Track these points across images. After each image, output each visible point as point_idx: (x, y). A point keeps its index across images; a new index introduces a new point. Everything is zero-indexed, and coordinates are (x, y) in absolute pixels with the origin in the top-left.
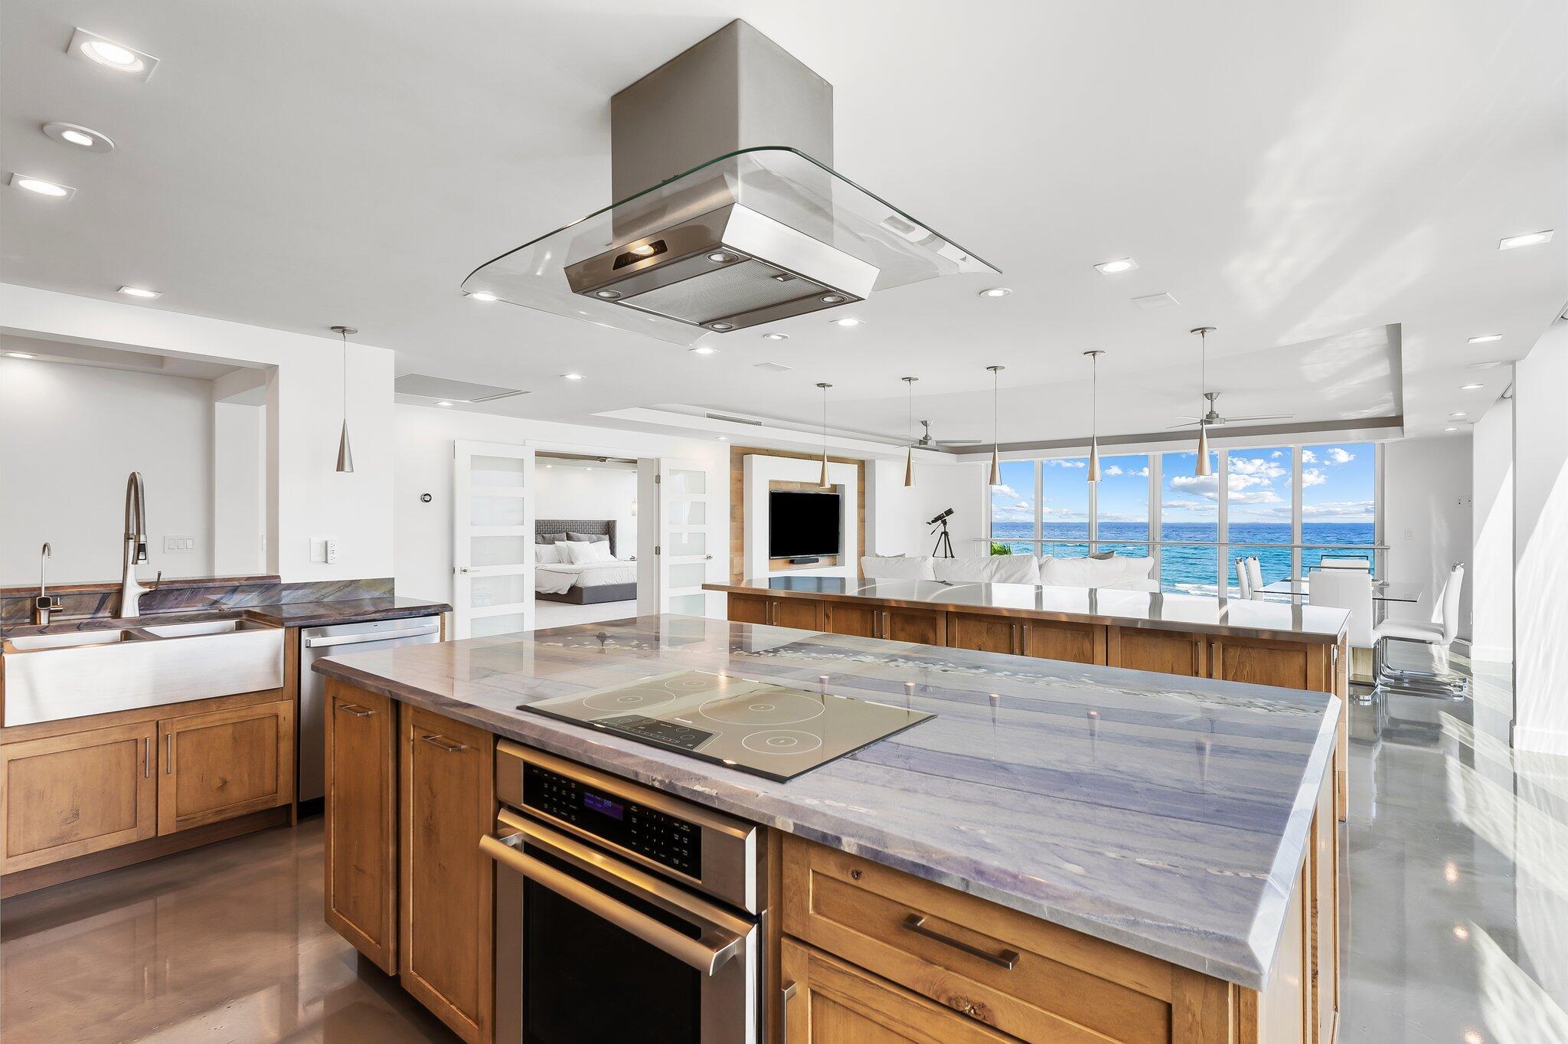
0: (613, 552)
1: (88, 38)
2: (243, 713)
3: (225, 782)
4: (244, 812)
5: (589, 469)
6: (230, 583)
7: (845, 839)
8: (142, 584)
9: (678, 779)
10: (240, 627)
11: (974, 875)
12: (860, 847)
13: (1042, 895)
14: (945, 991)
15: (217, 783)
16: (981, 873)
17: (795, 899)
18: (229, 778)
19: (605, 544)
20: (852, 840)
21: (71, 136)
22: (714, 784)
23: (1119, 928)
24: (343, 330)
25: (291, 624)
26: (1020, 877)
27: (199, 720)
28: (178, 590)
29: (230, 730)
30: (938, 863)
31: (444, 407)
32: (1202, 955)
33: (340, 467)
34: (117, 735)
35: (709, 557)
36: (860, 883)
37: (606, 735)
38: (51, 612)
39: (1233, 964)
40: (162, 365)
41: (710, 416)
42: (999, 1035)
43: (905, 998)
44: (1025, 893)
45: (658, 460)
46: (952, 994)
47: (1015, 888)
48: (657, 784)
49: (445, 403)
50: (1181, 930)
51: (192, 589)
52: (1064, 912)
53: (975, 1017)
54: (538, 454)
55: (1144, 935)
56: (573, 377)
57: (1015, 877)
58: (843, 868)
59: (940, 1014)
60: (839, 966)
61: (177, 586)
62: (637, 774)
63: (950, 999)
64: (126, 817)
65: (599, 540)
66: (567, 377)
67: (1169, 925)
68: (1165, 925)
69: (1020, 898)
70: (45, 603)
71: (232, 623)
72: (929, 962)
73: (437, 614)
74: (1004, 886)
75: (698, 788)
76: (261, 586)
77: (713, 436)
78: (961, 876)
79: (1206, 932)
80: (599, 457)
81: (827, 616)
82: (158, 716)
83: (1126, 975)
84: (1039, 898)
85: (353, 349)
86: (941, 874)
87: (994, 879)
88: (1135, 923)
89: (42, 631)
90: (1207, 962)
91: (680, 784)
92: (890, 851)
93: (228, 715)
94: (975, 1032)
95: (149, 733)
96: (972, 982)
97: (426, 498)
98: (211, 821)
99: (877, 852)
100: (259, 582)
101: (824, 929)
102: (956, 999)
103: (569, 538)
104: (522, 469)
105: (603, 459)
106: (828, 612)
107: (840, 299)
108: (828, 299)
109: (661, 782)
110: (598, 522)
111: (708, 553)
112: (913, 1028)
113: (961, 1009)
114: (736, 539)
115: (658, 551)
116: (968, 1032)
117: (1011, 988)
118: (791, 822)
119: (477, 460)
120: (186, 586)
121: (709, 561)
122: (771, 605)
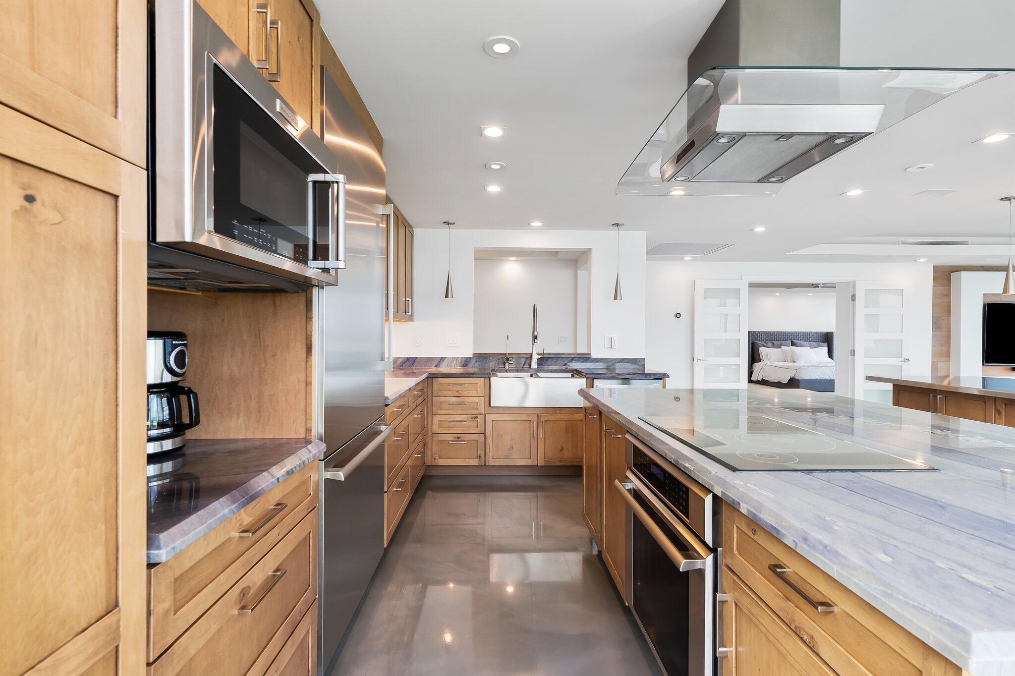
0: (830, 355)
1: (486, 128)
2: (569, 417)
3: (562, 448)
4: (570, 464)
5: (777, 294)
6: (571, 356)
7: (742, 504)
8: (538, 354)
9: (680, 459)
10: (573, 376)
11: (801, 540)
12: (748, 510)
13: (836, 561)
14: (794, 621)
15: (559, 448)
16: (805, 540)
17: (728, 542)
18: (564, 447)
19: (825, 349)
20: (745, 506)
21: (494, 167)
22: (695, 464)
23: (877, 595)
24: (617, 225)
25: (589, 376)
26: (828, 548)
27: (553, 417)
28: (551, 358)
29: (564, 424)
30: (784, 528)
31: (686, 261)
32: (928, 629)
33: (615, 298)
34: (524, 417)
35: (907, 360)
36: (755, 537)
37: (663, 433)
38: (509, 364)
39: (949, 644)
40: (557, 255)
41: (904, 243)
42: (822, 662)
43: (774, 619)
44: (826, 557)
45: (854, 283)
46: (797, 624)
47: (821, 553)
48: (672, 461)
49: (688, 258)
50: (922, 609)
51: (557, 357)
52: (846, 576)
53: (808, 643)
54: (752, 285)
55: (892, 605)
56: (760, 229)
57: (825, 547)
58: (748, 526)
59: (790, 635)
60: (745, 589)
61: (551, 356)
62: (666, 454)
63: (796, 627)
64: (528, 455)
65: (818, 346)
66: (755, 230)
67: (915, 604)
68: (912, 603)
69: (822, 560)
70: (507, 359)
71: (570, 375)
72: (788, 599)
73: (661, 379)
74: (816, 550)
75: (687, 465)
76: (583, 358)
77: (913, 259)
78: (793, 538)
79: (941, 617)
80: (813, 285)
81: (999, 413)
82: (538, 412)
83: (894, 641)
84: (834, 563)
85: (623, 234)
86: (783, 535)
87: (812, 545)
88: (890, 596)
89: (506, 371)
90: (931, 637)
91: (681, 462)
92: (761, 516)
93: (563, 417)
94: (808, 655)
95: (535, 419)
96: (808, 619)
97: (678, 316)
98: (557, 464)
99: (755, 515)
100: (582, 356)
101: (740, 562)
102: (799, 628)
103: (793, 344)
104: (739, 297)
105: (816, 286)
106: (999, 407)
107: (850, 139)
108: (838, 141)
109: (674, 459)
110: (818, 333)
111: (905, 356)
112: (778, 640)
113: (802, 636)
114: (942, 345)
115: (853, 353)
116: (804, 652)
117: (830, 630)
118: (720, 490)
119: (710, 293)
120: (554, 356)
121: (907, 363)
122: (935, 397)
